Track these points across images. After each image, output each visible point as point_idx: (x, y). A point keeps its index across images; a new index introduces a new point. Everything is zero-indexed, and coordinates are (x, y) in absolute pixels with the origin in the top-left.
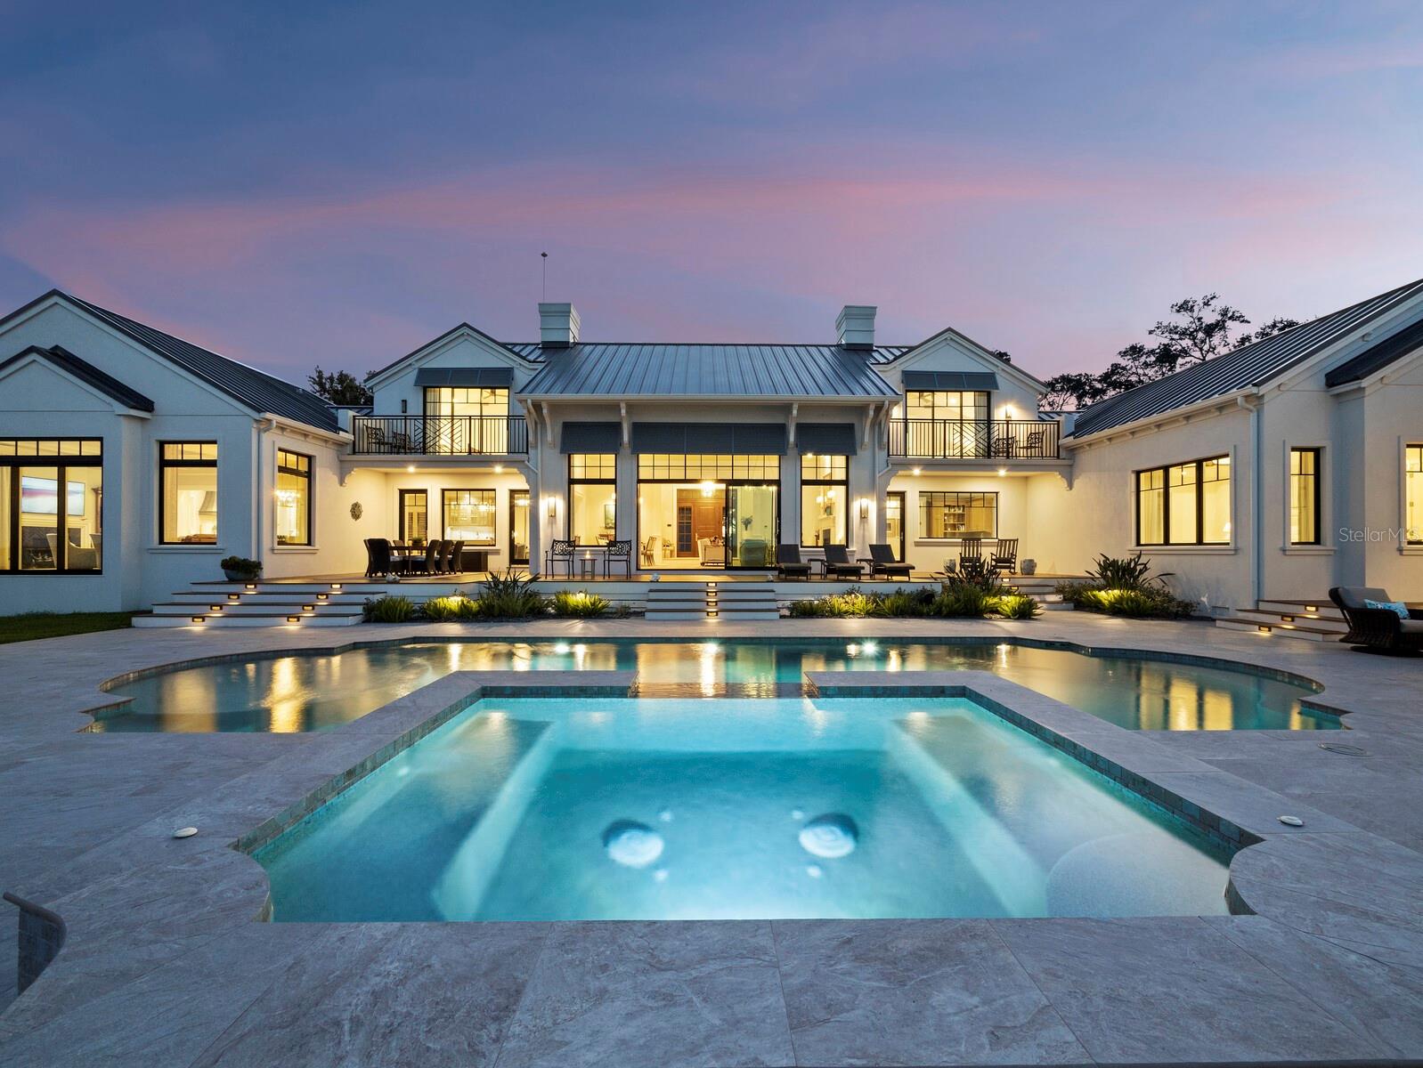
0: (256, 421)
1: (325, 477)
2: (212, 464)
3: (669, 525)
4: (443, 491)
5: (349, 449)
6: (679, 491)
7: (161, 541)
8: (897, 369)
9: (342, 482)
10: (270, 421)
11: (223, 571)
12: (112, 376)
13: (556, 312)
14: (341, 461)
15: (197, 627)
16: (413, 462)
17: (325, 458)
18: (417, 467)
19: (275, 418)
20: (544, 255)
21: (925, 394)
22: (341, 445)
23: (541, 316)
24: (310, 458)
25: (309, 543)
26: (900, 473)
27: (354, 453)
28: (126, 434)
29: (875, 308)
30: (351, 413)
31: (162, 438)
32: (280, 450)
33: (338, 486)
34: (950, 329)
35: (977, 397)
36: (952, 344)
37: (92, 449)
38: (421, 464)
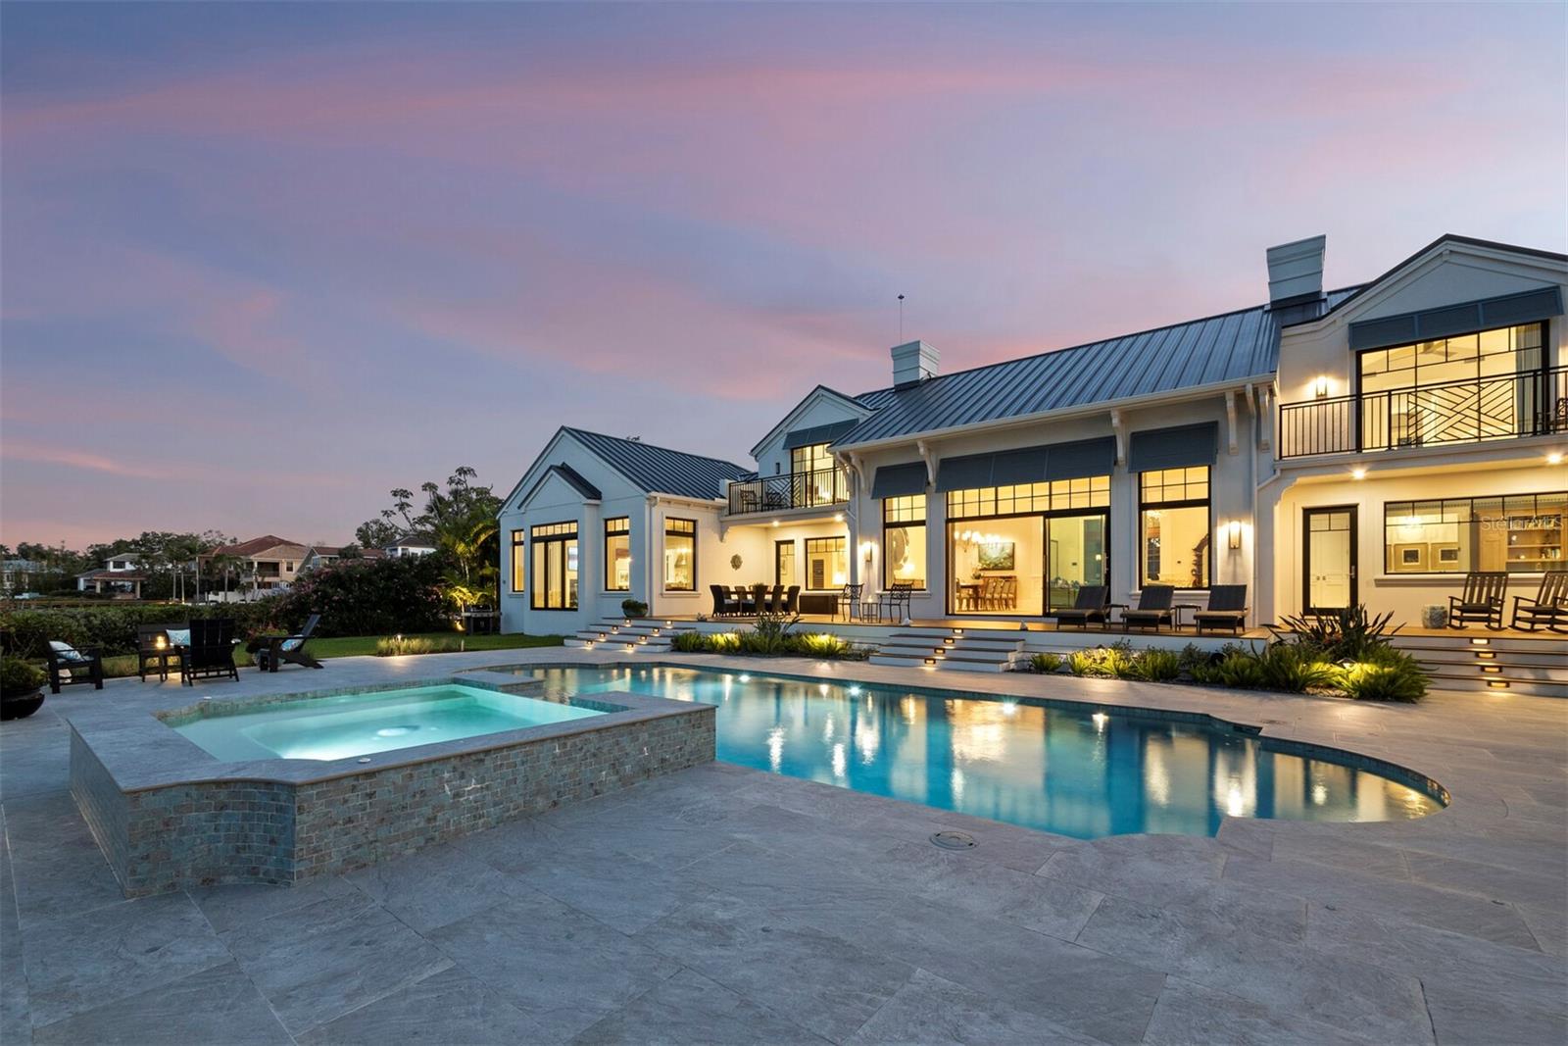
0: (648, 499)
1: (707, 536)
2: (625, 533)
3: (1074, 564)
4: (807, 540)
5: (726, 512)
6: (1085, 521)
7: (606, 589)
8: (1338, 324)
9: (722, 539)
10: (655, 498)
11: (622, 610)
12: (585, 477)
13: (907, 354)
14: (721, 522)
15: (589, 647)
16: (777, 517)
17: (705, 519)
18: (781, 521)
19: (660, 495)
20: (901, 297)
21: (1435, 343)
22: (720, 508)
23: (894, 360)
24: (695, 522)
25: (694, 590)
26: (1300, 480)
27: (730, 514)
28: (588, 517)
29: (1324, 237)
30: (728, 481)
31: (607, 517)
32: (667, 518)
33: (719, 542)
34: (1448, 237)
35: (1522, 335)
36: (1454, 259)
37: (574, 528)
38: (784, 518)
